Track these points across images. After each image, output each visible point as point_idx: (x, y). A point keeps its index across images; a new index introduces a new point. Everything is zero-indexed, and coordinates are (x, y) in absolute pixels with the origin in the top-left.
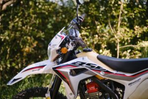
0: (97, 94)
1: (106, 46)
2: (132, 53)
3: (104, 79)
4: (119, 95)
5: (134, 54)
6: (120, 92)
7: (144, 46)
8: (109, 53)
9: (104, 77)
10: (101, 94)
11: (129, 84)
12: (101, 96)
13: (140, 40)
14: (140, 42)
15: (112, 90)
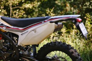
0: (1, 41)
1: (3, 7)
2: (20, 12)
3: (6, 32)
4: (15, 41)
5: (21, 12)
6: (16, 39)
7: (26, 7)
8: (5, 12)
9: (5, 30)
10: (3, 41)
11: (21, 35)
12: (4, 42)
13: (24, 3)
14: (24, 4)
15: (11, 38)
